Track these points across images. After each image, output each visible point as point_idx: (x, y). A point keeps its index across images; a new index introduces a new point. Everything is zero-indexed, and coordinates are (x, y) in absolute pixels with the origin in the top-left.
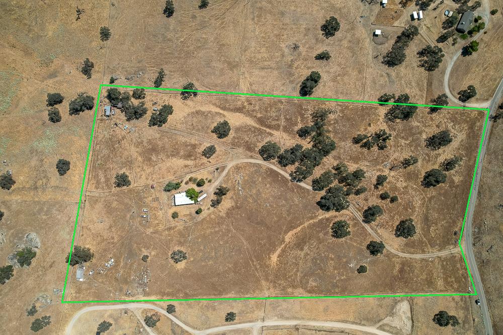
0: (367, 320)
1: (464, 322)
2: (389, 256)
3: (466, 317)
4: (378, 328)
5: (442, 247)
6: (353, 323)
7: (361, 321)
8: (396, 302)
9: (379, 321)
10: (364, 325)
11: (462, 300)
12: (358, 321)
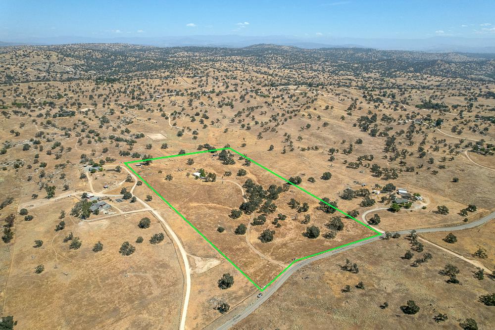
0: (190, 248)
1: (235, 298)
2: (244, 240)
3: (241, 297)
4: (187, 255)
5: (277, 259)
6: (182, 243)
7: (186, 245)
8: (214, 257)
9: (194, 255)
10: (184, 248)
11: (251, 287)
12: (184, 244)
